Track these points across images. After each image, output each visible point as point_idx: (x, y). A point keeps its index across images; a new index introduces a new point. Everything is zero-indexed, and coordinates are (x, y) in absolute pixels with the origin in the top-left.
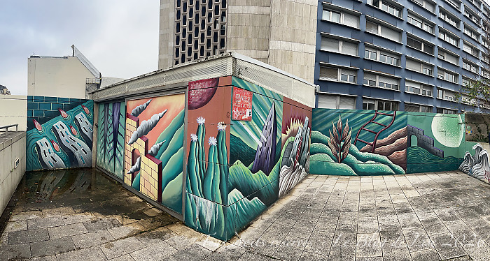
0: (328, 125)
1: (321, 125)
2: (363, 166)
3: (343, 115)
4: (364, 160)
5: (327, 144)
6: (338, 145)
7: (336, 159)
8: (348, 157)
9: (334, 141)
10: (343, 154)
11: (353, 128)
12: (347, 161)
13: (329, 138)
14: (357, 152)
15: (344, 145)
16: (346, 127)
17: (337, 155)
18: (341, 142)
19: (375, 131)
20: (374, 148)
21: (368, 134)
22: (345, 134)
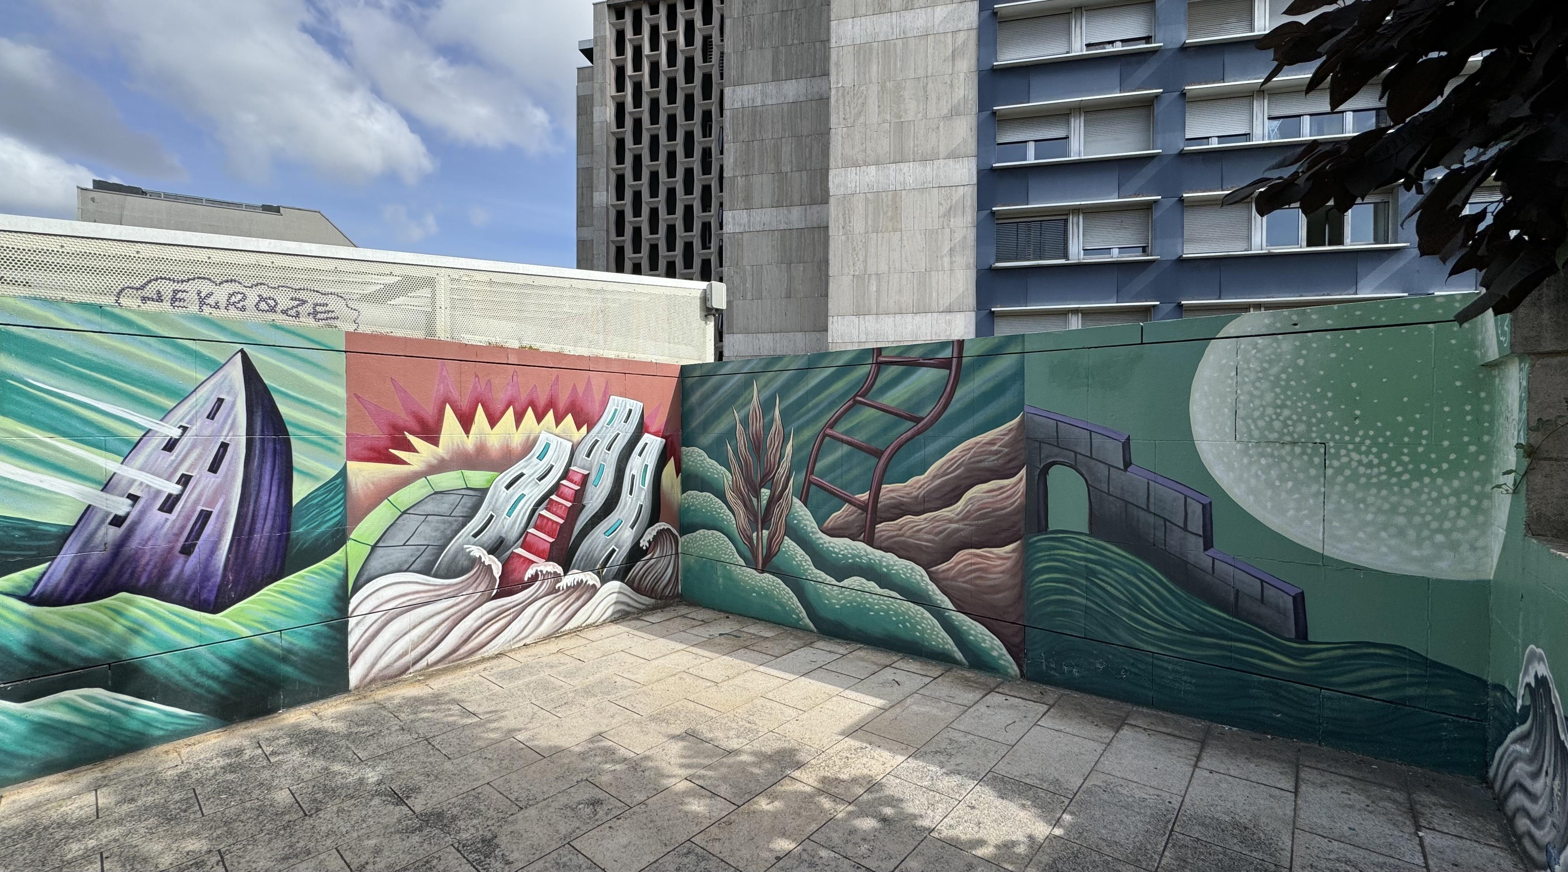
1: (706, 427)
2: (832, 593)
4: (840, 571)
5: (722, 497)
6: (754, 500)
7: (748, 554)
8: (786, 552)
9: (741, 484)
10: (770, 539)
11: (798, 431)
12: (783, 568)
13: (728, 473)
14: (813, 533)
15: (772, 501)
16: (774, 428)
17: (750, 539)
18: (763, 490)
19: (874, 445)
20: (875, 522)
21: (847, 457)
22: (772, 453)
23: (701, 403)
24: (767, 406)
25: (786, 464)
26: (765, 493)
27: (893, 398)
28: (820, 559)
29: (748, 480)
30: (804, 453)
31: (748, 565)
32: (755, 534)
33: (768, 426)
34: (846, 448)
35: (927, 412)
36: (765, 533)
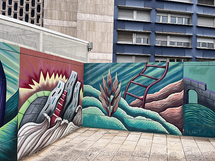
0: (98, 79)
1: (92, 79)
2: (133, 121)
3: (112, 68)
4: (135, 115)
5: (97, 98)
6: (108, 99)
7: (106, 112)
8: (118, 111)
9: (104, 94)
10: (113, 108)
11: (123, 81)
12: (117, 115)
13: (100, 92)
14: (127, 106)
15: (114, 99)
16: (115, 80)
17: (107, 109)
18: (111, 96)
19: (145, 85)
20: (145, 103)
21: (137, 88)
22: (114, 87)
23: (91, 73)
24: (113, 75)
25: (119, 89)
26: (112, 97)
27: (150, 74)
28: (129, 112)
29: (106, 93)
30: (125, 87)
31: (106, 115)
32: (108, 107)
33: (113, 80)
34: (137, 86)
35: (159, 78)
36: (112, 107)
